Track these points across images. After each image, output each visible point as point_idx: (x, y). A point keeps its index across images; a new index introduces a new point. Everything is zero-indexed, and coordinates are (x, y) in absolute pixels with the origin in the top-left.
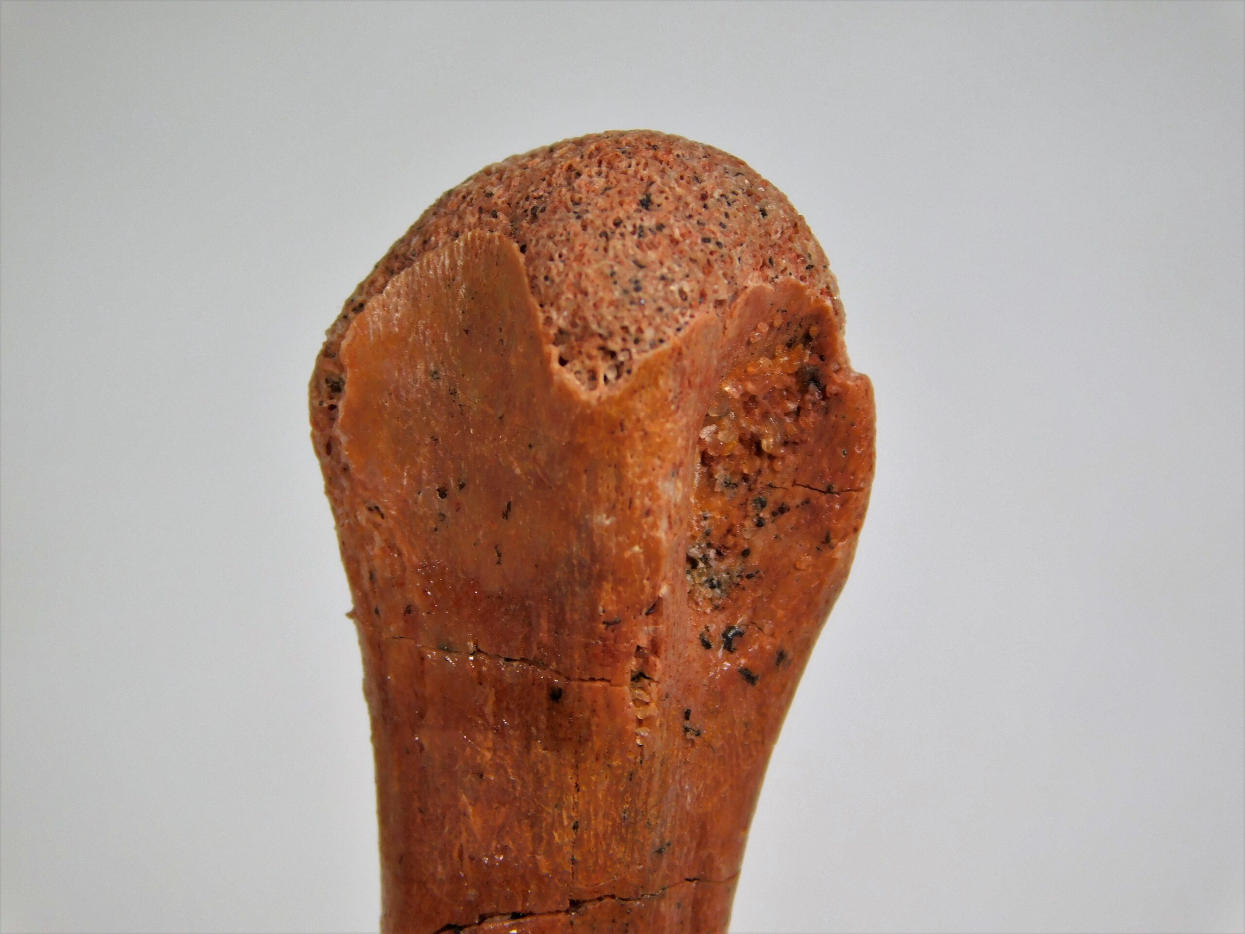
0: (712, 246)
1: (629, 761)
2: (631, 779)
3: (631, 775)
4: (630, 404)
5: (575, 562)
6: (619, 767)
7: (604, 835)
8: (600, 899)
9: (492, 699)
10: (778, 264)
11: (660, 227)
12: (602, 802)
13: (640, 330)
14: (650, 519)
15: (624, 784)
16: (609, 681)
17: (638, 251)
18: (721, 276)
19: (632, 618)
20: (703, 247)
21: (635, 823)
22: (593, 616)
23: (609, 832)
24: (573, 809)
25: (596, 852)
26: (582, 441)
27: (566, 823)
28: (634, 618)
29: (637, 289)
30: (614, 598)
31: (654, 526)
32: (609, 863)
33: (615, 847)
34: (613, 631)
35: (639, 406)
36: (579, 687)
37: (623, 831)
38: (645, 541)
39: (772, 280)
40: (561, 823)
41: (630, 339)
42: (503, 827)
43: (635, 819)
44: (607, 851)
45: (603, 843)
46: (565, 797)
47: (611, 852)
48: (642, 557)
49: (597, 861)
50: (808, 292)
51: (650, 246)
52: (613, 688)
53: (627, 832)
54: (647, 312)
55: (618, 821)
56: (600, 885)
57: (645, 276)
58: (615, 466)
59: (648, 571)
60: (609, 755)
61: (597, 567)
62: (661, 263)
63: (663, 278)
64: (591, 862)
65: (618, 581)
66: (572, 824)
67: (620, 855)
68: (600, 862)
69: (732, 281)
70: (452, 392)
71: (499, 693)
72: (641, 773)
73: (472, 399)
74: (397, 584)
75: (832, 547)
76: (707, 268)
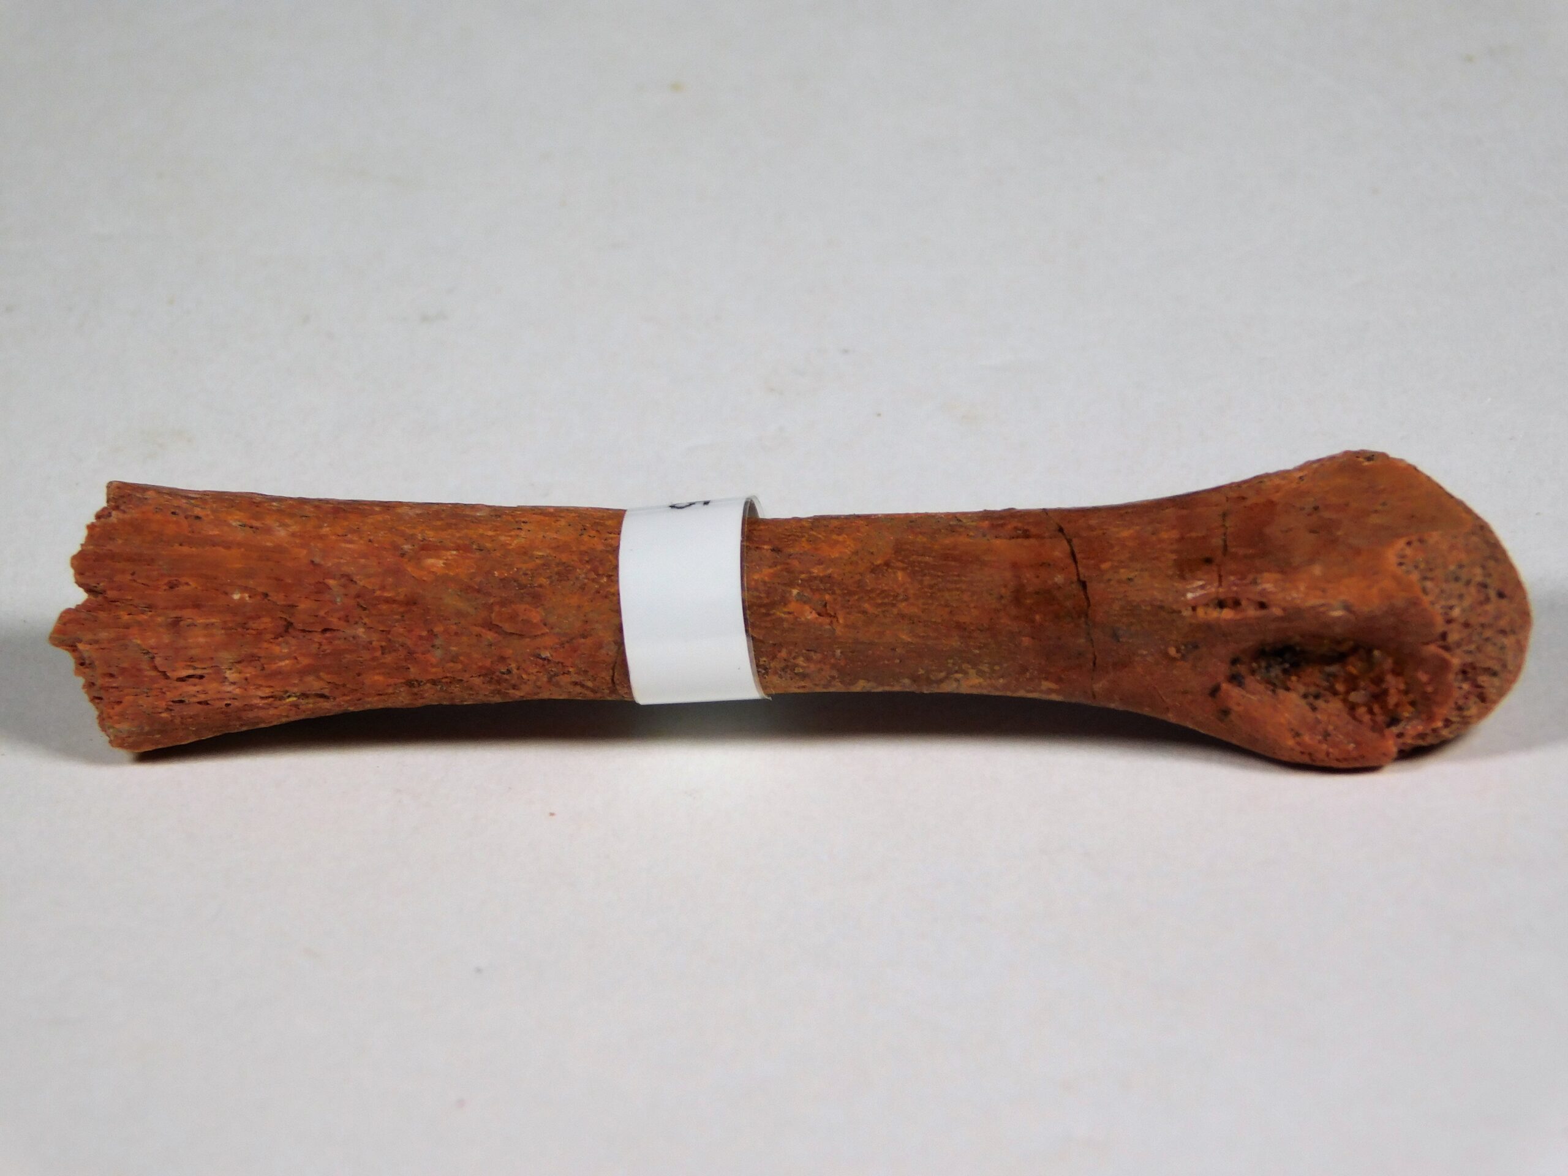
0: (1479, 629)
5: (1291, 560)
7: (1126, 596)
9: (1200, 535)
11: (1488, 599)
12: (1146, 593)
17: (1476, 583)
18: (1462, 635)
20: (1479, 623)
23: (1128, 599)
25: (1116, 593)
36: (1215, 571)
37: (1129, 608)
39: (1455, 679)
42: (1126, 545)
46: (1147, 573)
51: (1479, 590)
55: (1136, 604)
57: (1462, 584)
61: (1291, 570)
62: (1469, 595)
63: (1462, 595)
69: (1459, 644)
70: (1376, 512)
71: (1204, 537)
72: (1163, 614)
73: (1374, 519)
74: (1258, 492)
75: (1294, 737)
76: (1467, 625)
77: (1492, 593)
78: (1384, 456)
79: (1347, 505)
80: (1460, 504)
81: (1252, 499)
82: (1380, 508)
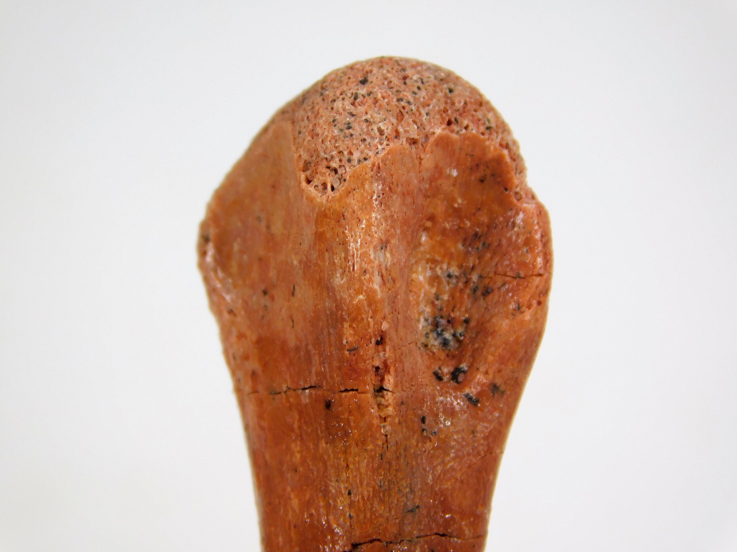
0: (403, 103)
1: (378, 446)
2: (382, 459)
3: (381, 456)
4: (348, 201)
5: (328, 312)
6: (371, 450)
7: (368, 498)
8: (371, 542)
9: (297, 417)
10: (462, 123)
11: (369, 94)
12: (365, 475)
13: (351, 153)
14: (368, 276)
15: (377, 462)
16: (357, 390)
17: (352, 107)
18: (411, 122)
19: (365, 345)
20: (397, 103)
21: (389, 489)
22: (341, 348)
23: (371, 495)
24: (347, 481)
25: (364, 510)
26: (321, 230)
27: (343, 492)
28: (367, 345)
29: (349, 128)
30: (352, 332)
31: (370, 280)
32: (374, 517)
33: (377, 506)
34: (354, 355)
35: (353, 202)
36: (340, 397)
37: (381, 495)
38: (365, 291)
39: (458, 132)
40: (341, 492)
41: (345, 159)
42: (309, 501)
43: (389, 487)
44: (372, 508)
45: (368, 503)
46: (341, 474)
47: (374, 509)
48: (365, 302)
49: (365, 515)
50: (487, 143)
51: (361, 104)
52: (360, 395)
53: (384, 495)
54: (355, 142)
55: (377, 487)
56: (370, 532)
57: (355, 121)
58: (343, 244)
59: (371, 312)
60: (364, 443)
61: (340, 313)
62: (366, 113)
63: (367, 121)
64: (361, 517)
65: (354, 320)
66: (347, 492)
67: (381, 512)
68: (368, 515)
69: (421, 127)
70: (268, 227)
71: (300, 413)
72: (388, 455)
73: (277, 228)
74: (246, 357)
75: (522, 313)
76: (400, 116)
77: (363, 91)
78: (204, 226)
79: (260, 259)
80: (257, 141)
81: (254, 365)
82: (263, 223)
